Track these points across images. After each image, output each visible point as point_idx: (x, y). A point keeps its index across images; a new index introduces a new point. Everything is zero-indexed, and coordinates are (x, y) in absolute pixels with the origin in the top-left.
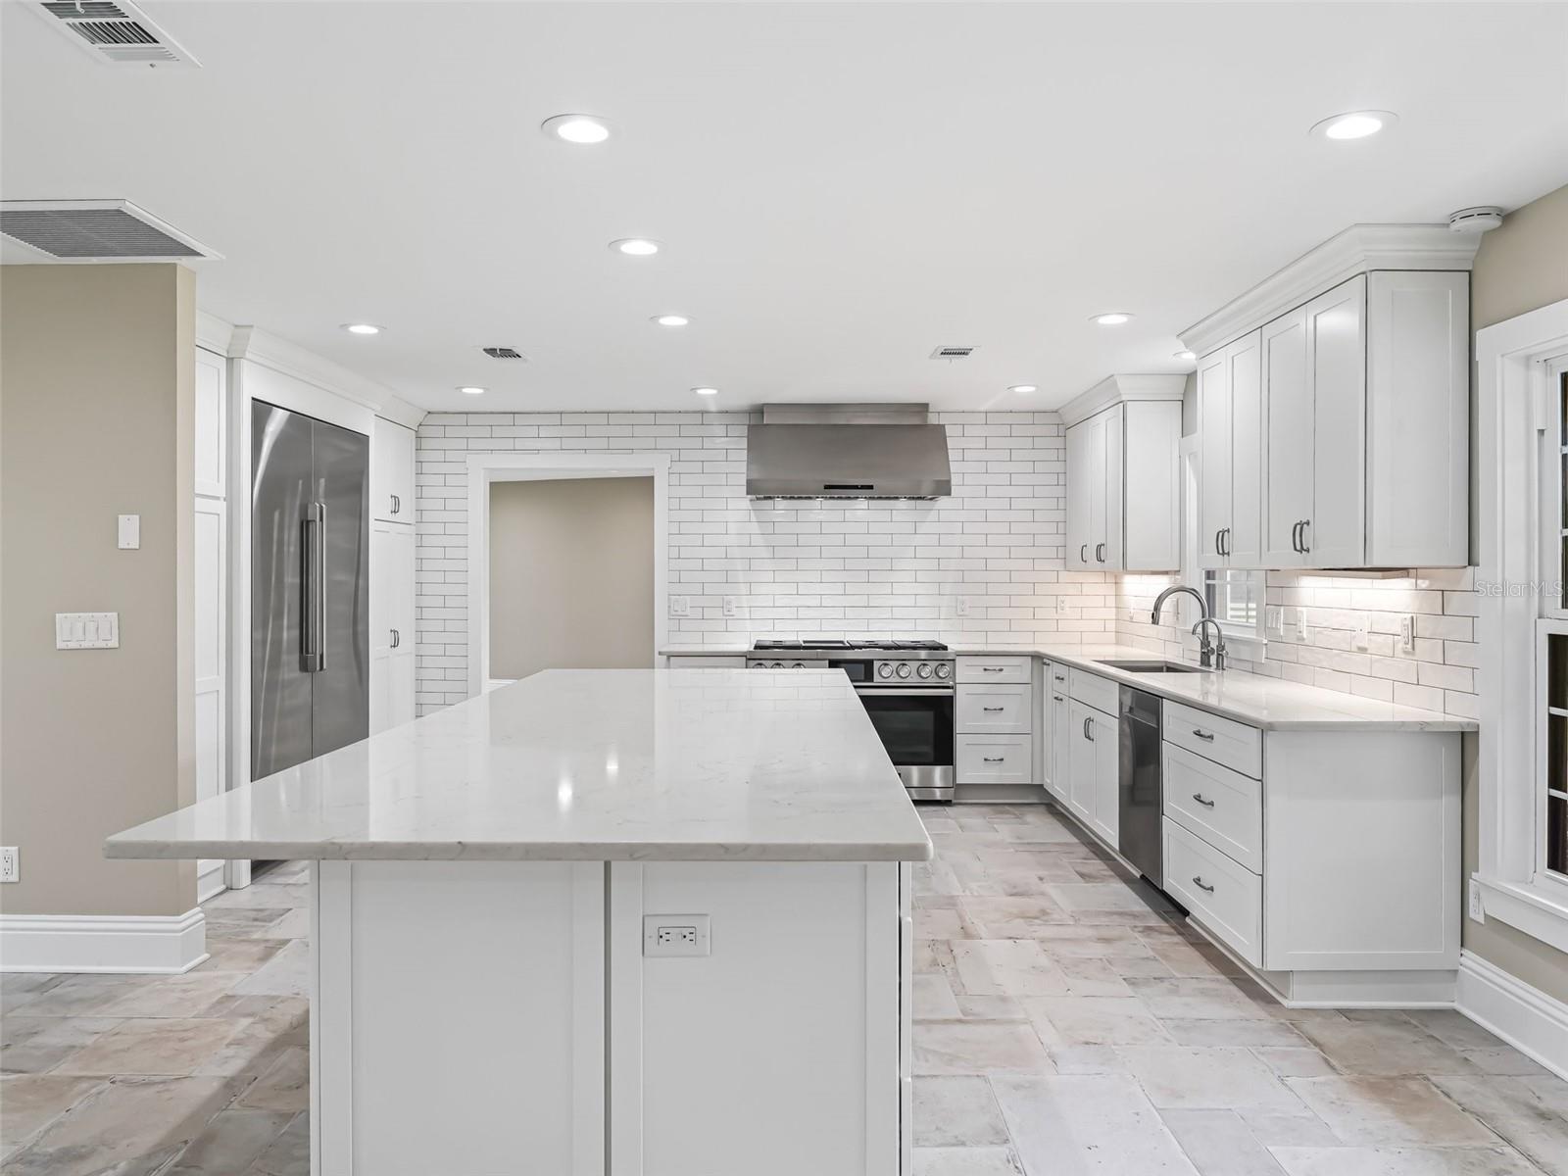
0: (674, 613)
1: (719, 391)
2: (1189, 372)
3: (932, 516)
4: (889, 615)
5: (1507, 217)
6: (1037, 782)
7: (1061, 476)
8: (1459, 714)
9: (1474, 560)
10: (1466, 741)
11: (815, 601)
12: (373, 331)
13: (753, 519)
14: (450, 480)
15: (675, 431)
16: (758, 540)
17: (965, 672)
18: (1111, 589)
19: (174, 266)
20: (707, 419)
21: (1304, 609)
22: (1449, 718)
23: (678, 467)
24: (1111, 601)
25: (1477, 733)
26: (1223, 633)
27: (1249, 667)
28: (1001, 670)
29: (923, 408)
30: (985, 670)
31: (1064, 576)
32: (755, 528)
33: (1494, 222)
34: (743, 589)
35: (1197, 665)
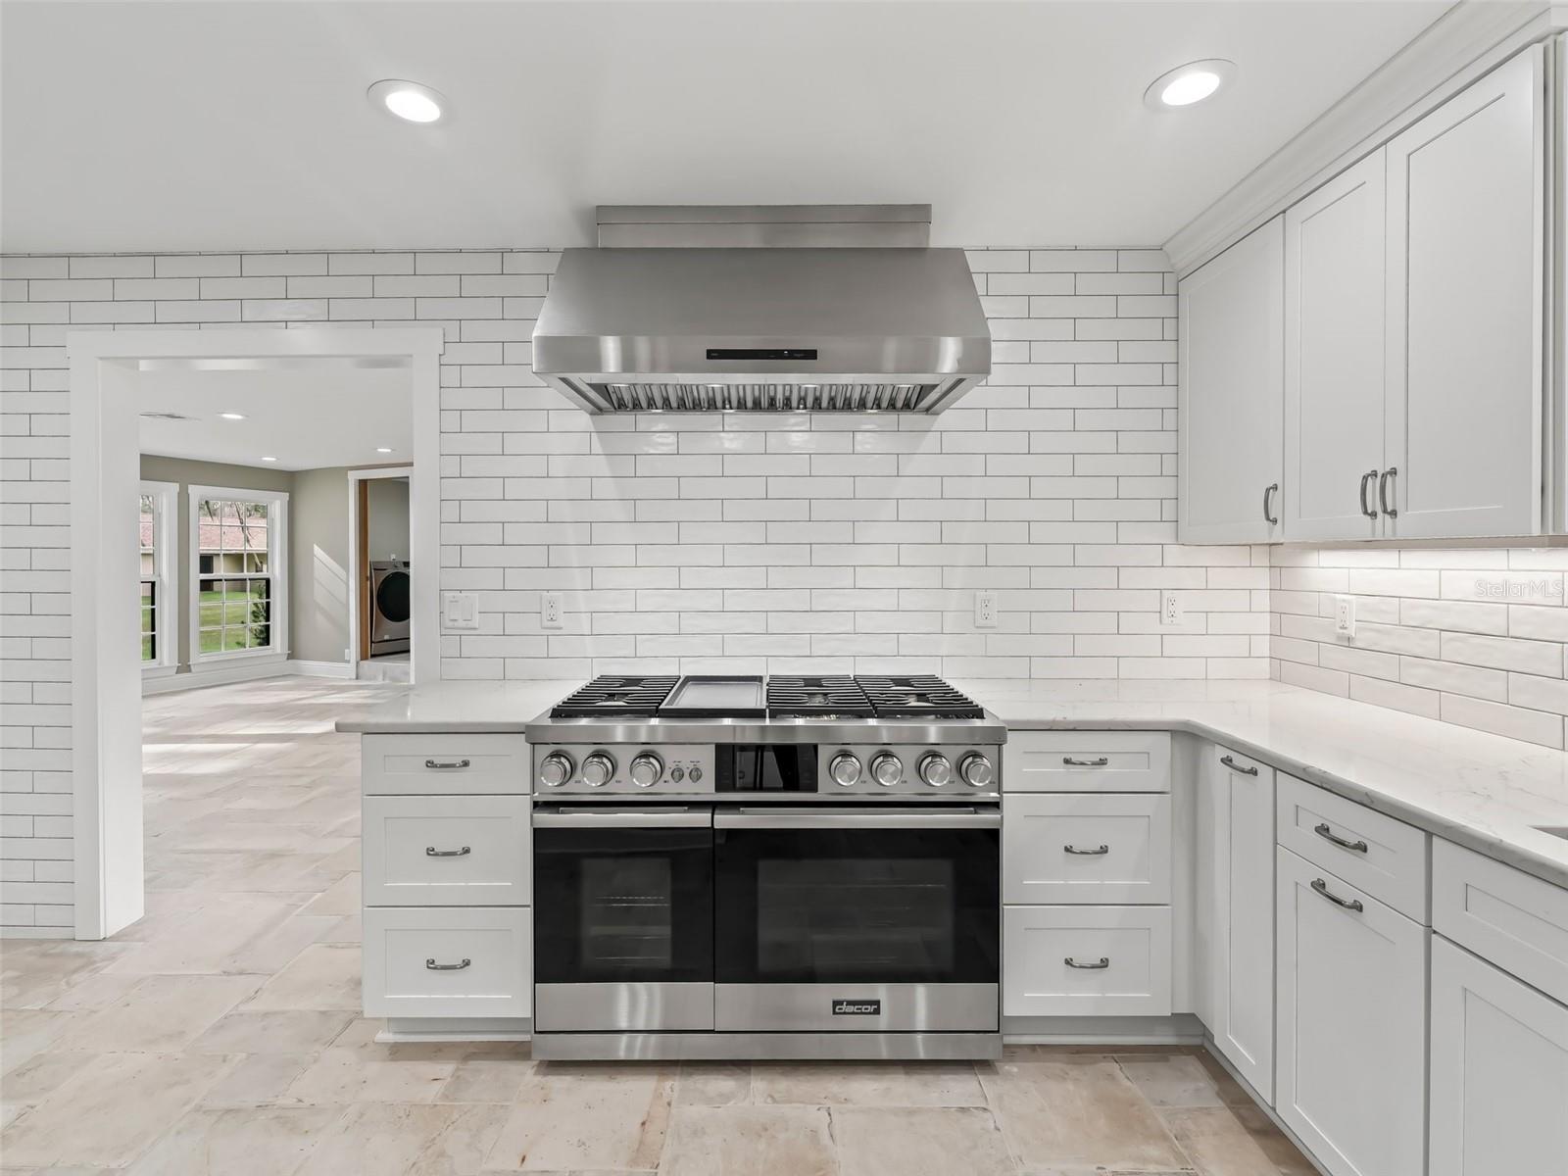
0: (450, 624)
3: (930, 442)
4: (849, 628)
6: (1183, 1008)
7: (1170, 369)
11: (713, 601)
13: (597, 448)
14: (40, 380)
15: (451, 286)
16: (606, 488)
17: (1021, 764)
18: (1262, 578)
20: (513, 263)
23: (456, 354)
28: (1102, 762)
29: (920, 214)
30: (1067, 761)
31: (1174, 554)
32: (600, 465)
34: (579, 579)
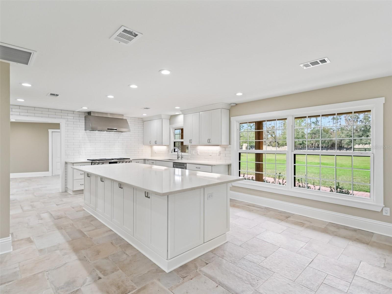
0: (67, 154)
1: (88, 108)
2: (172, 115)
5: (236, 104)
7: (143, 129)
8: (228, 163)
9: (230, 144)
10: (229, 166)
12: (30, 85)
13: (85, 134)
18: (150, 148)
19: (9, 64)
21: (199, 151)
22: (226, 163)
24: (150, 150)
25: (231, 164)
26: (182, 154)
27: (186, 159)
28: (139, 162)
29: (123, 115)
30: (136, 162)
31: (142, 146)
32: (86, 136)
33: (235, 105)
35: (177, 159)
